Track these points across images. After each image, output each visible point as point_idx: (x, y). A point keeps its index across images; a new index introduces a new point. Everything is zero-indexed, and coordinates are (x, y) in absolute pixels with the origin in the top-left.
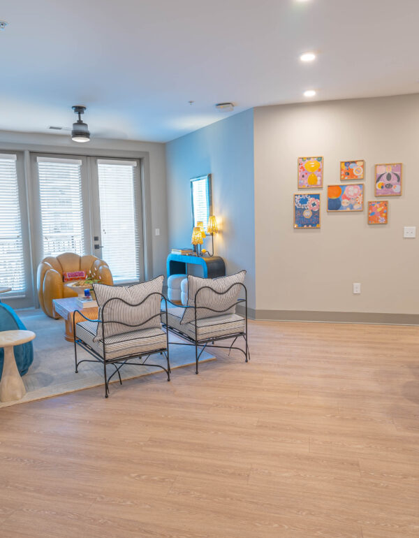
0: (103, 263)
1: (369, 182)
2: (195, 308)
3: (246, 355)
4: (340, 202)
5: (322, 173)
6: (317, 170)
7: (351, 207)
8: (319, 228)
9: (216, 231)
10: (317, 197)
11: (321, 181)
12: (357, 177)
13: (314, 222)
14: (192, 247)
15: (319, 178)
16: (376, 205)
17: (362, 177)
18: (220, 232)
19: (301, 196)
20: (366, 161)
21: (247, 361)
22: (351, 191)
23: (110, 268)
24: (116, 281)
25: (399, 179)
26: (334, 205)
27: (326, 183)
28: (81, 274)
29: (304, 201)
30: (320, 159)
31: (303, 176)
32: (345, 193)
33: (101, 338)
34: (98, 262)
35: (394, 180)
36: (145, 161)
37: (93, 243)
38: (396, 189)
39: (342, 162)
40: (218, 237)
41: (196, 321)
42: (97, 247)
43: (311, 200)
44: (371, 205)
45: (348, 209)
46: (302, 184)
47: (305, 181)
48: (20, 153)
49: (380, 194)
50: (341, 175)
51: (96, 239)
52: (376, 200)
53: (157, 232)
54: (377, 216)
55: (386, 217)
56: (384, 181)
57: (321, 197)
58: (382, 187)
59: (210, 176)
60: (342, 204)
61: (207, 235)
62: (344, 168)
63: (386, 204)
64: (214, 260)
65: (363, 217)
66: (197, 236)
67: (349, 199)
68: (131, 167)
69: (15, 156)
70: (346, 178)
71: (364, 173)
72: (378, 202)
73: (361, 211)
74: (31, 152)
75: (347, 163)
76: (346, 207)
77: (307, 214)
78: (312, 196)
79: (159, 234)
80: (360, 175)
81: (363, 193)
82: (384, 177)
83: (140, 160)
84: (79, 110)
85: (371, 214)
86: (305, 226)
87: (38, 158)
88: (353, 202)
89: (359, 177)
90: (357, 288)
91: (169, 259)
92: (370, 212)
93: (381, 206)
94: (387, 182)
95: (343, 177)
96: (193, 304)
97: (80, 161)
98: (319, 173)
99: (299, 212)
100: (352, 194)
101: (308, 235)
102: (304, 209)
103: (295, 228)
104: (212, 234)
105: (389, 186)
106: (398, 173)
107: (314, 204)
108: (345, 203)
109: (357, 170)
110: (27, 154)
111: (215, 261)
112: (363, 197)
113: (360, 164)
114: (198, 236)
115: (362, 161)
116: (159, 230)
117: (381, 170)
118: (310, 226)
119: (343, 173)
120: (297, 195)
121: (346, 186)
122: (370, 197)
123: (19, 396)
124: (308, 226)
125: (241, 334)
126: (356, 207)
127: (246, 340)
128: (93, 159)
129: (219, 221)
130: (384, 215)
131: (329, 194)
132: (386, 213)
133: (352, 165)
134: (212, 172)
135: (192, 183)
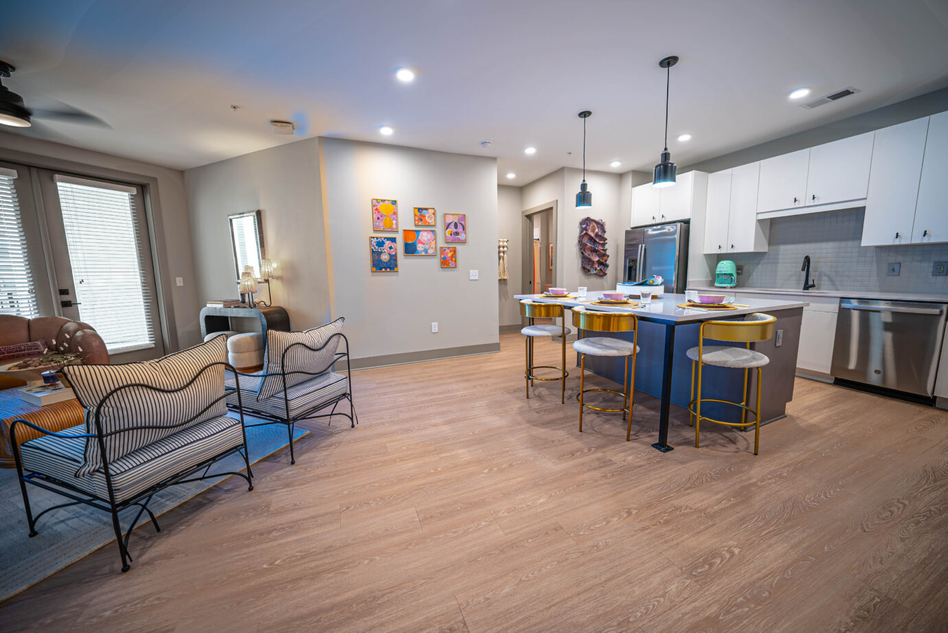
0: (83, 326)
1: (439, 229)
2: (284, 374)
3: (352, 419)
4: (416, 247)
5: (397, 216)
6: (392, 213)
7: (426, 251)
8: (397, 272)
9: (272, 277)
10: (393, 240)
11: (397, 224)
12: (429, 223)
13: (391, 265)
14: (239, 297)
15: (394, 222)
16: (447, 251)
17: (433, 224)
18: (278, 278)
19: (377, 238)
20: (436, 209)
21: (353, 426)
22: (425, 236)
23: (99, 332)
24: (112, 350)
25: (464, 228)
26: (410, 249)
27: (402, 227)
28: (32, 347)
29: (381, 244)
30: (394, 202)
31: (378, 218)
32: (420, 237)
33: (100, 464)
34: (71, 326)
35: (460, 229)
36: (150, 189)
37: (55, 299)
38: (462, 237)
39: (415, 208)
41: (285, 390)
42: (66, 304)
43: (387, 243)
44: (443, 250)
45: (423, 254)
46: (378, 227)
47: (381, 224)
49: (450, 241)
50: (415, 221)
51: (63, 293)
52: (446, 245)
53: (179, 282)
54: (448, 262)
55: (455, 261)
56: (452, 228)
57: (397, 240)
58: (451, 235)
59: (259, 213)
60: (418, 249)
61: (259, 283)
62: (418, 214)
63: (454, 251)
64: (273, 311)
65: (436, 262)
66: (247, 283)
67: (423, 244)
68: (127, 194)
70: (420, 224)
71: (435, 220)
72: (448, 248)
73: (433, 256)
75: (420, 210)
76: (422, 251)
77: (385, 257)
78: (388, 239)
79: (182, 284)
80: (431, 221)
81: (435, 239)
82: (452, 225)
83: (142, 186)
85: (443, 259)
86: (383, 270)
88: (427, 246)
89: (431, 224)
90: (435, 327)
91: (204, 313)
92: (442, 256)
93: (451, 252)
94: (455, 230)
95: (417, 222)
96: (279, 370)
97: (14, 172)
98: (394, 216)
99: (376, 255)
100: (426, 239)
101: (385, 278)
102: (382, 252)
103: (372, 272)
104: (267, 281)
105: (457, 234)
106: (463, 223)
107: (391, 248)
108: (420, 247)
109: (429, 217)
111: (275, 312)
112: (436, 242)
113: (431, 211)
114: (249, 283)
115: (433, 209)
116: (181, 279)
117: (450, 219)
118: (388, 270)
119: (417, 218)
120: (374, 238)
121: (420, 231)
122: (441, 243)
124: (386, 269)
125: (344, 395)
126: (431, 252)
127: (351, 401)
128: (46, 173)
129: (275, 265)
130: (454, 259)
131: (405, 238)
132: (456, 258)
133: (424, 212)
134: (261, 208)
135: (231, 220)
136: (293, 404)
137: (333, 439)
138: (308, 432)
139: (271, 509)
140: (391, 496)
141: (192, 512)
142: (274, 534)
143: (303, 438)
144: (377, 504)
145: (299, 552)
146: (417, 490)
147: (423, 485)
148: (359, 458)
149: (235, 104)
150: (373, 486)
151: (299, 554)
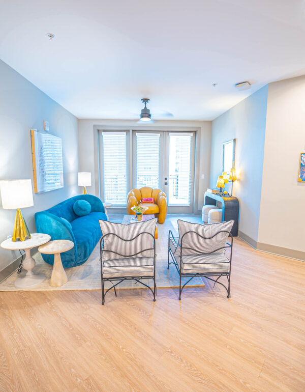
2: (181, 248)
3: (228, 292)
9: (235, 179)
14: (219, 188)
18: (239, 180)
21: (228, 297)
28: (151, 199)
36: (198, 133)
37: (164, 181)
40: (236, 184)
42: (166, 184)
48: (127, 131)
51: (166, 179)
53: (203, 177)
59: (235, 140)
64: (232, 200)
68: (190, 137)
69: (125, 133)
74: (133, 131)
79: (203, 178)
83: (195, 132)
84: (145, 100)
87: (137, 134)
91: (206, 194)
97: (159, 134)
99: (303, 168)
103: (299, 182)
104: (232, 181)
110: (131, 132)
116: (204, 175)
120: (304, 154)
123: (59, 284)
125: (226, 273)
127: (229, 281)
128: (167, 133)
129: (238, 173)
134: (236, 137)
135: (224, 145)
136: (185, 266)
137: (210, 298)
138: (204, 284)
139: (150, 319)
140: (197, 370)
141: (133, 295)
142: (138, 334)
143: (198, 287)
144: (185, 366)
145: (134, 355)
146: (215, 384)
147: (223, 385)
148: (209, 324)
149: (214, 83)
150: (196, 351)
151: (132, 355)
